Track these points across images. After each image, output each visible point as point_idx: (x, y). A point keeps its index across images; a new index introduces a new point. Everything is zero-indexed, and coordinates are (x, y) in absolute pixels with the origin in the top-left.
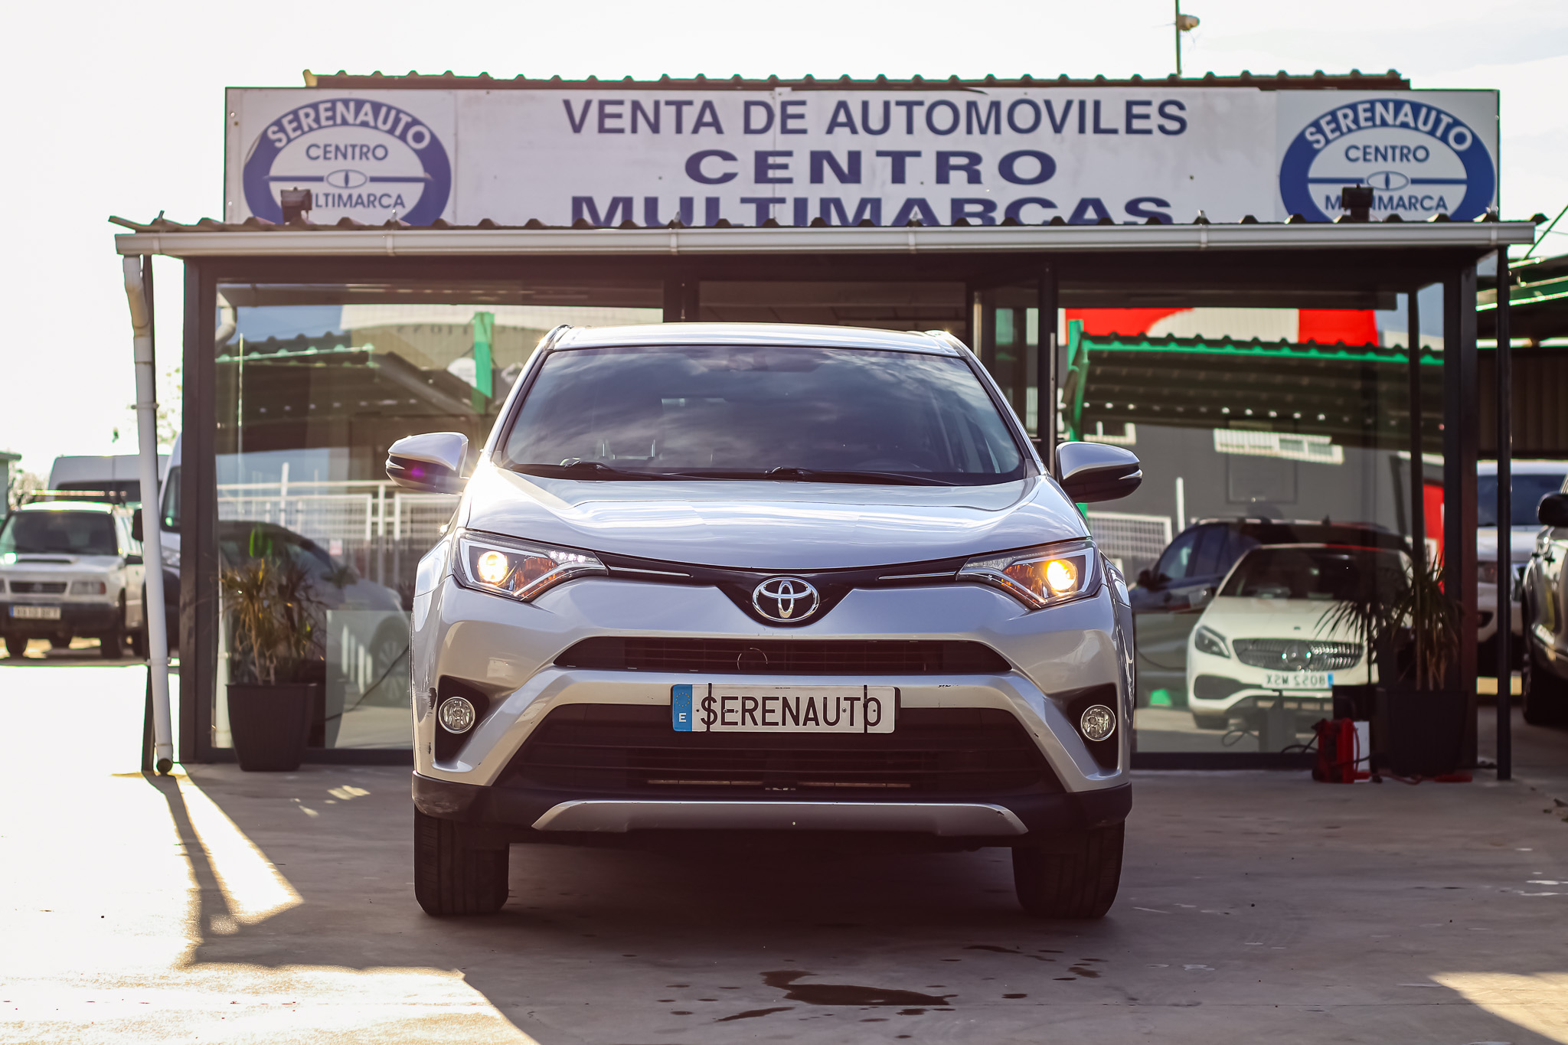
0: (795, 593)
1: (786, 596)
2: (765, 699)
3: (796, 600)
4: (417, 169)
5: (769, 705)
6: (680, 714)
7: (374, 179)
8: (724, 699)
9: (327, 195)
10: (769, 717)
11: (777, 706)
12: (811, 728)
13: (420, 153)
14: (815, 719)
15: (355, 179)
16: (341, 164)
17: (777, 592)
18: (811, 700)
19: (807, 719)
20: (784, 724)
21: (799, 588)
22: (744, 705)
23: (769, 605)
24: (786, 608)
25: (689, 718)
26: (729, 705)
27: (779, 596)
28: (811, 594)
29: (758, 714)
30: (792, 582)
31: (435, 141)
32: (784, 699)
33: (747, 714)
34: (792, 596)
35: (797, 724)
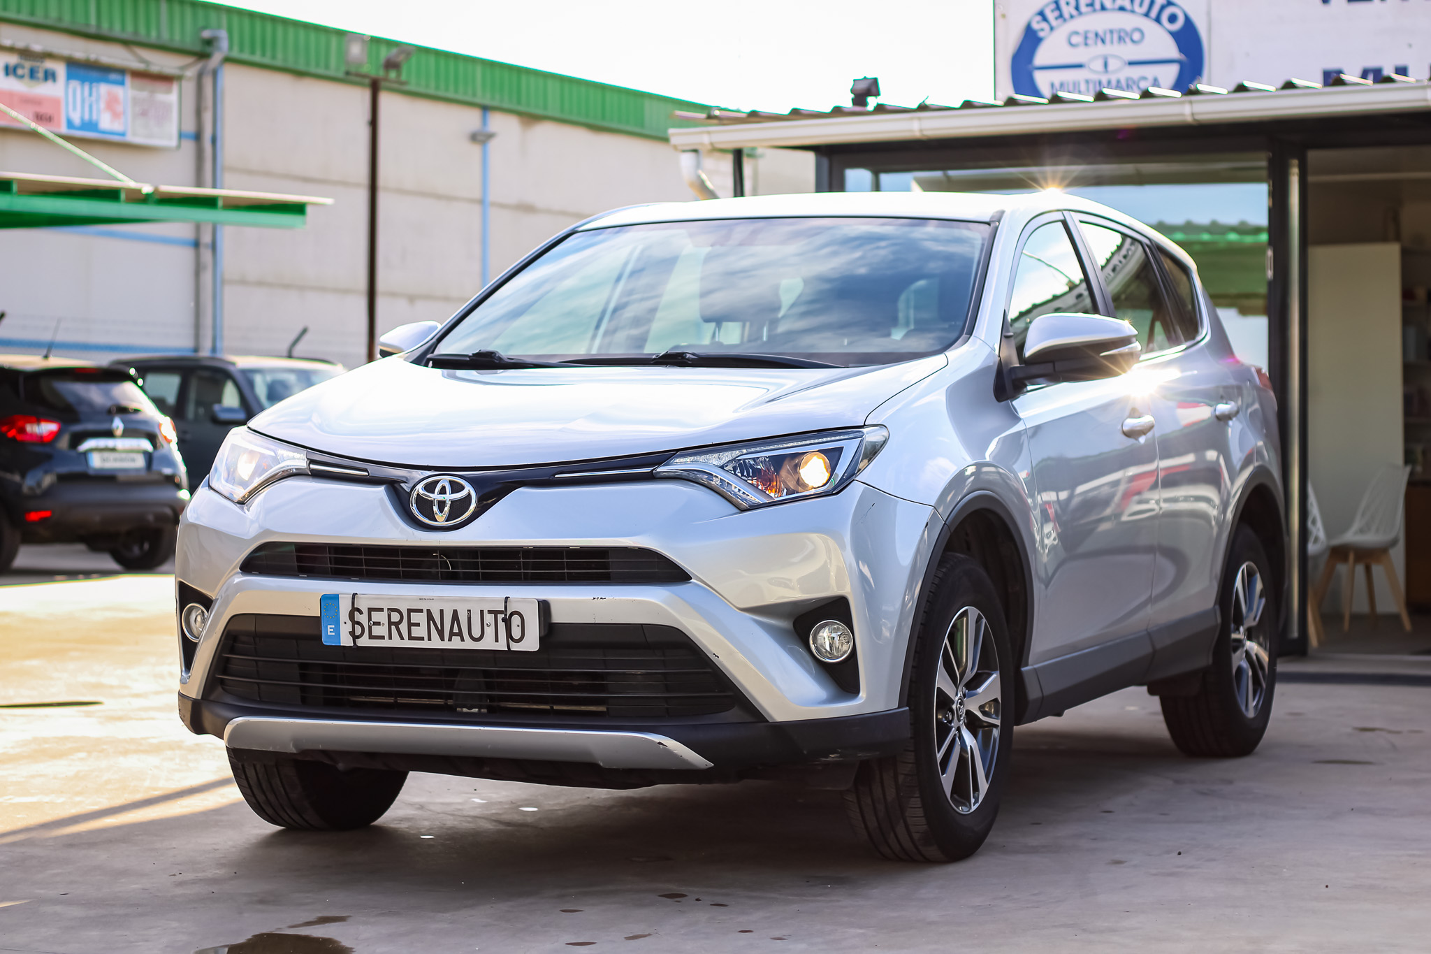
0: (453, 492)
1: (441, 497)
2: (410, 611)
3: (453, 502)
4: (1171, 50)
5: (415, 617)
6: (329, 626)
7: (1131, 63)
8: (370, 610)
9: (1087, 82)
10: (416, 632)
11: (421, 618)
12: (456, 644)
13: (1175, 35)
14: (460, 634)
15: (1113, 64)
16: (1100, 49)
17: (433, 493)
18: (455, 613)
19: (452, 634)
20: (429, 639)
21: (456, 488)
22: (389, 616)
23: (425, 506)
24: (441, 510)
25: (337, 630)
26: (376, 617)
27: (435, 496)
28: (469, 496)
29: (404, 627)
30: (451, 482)
31: (1188, 22)
32: (429, 611)
33: (393, 627)
34: (449, 497)
35: (442, 639)
